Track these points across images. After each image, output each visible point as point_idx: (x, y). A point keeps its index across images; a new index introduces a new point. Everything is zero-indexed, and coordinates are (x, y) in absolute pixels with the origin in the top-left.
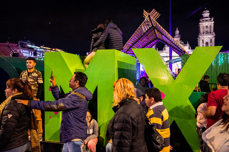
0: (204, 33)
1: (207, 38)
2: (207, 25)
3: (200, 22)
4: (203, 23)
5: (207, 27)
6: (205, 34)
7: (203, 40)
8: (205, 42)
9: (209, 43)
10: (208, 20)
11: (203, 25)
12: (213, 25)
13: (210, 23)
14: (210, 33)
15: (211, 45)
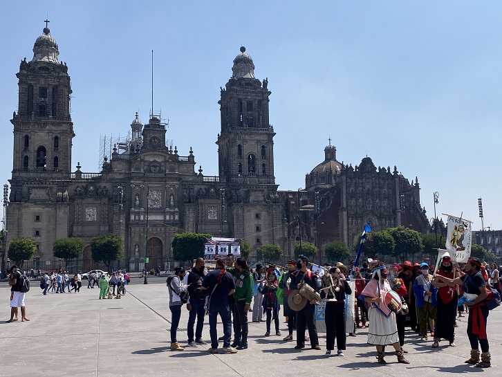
4: (239, 92)
6: (245, 128)
7: (240, 147)
8: (245, 154)
9: (257, 157)
13: (260, 94)
14: (261, 126)
15: (264, 165)
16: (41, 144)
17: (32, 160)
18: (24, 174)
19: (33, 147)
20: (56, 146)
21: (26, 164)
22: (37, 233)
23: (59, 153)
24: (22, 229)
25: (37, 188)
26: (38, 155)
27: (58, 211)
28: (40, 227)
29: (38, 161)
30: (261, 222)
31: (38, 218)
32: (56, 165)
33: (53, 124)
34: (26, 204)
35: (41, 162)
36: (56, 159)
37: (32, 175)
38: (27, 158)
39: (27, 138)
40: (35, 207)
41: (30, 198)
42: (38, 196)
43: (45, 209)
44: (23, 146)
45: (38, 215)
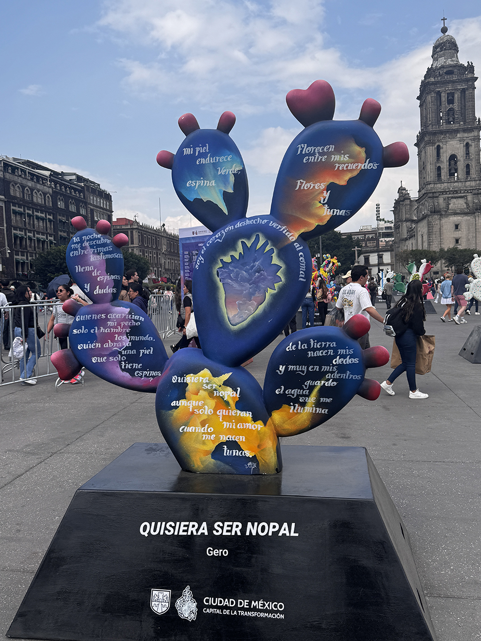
16: (453, 153)
17: (445, 169)
18: (439, 185)
19: (445, 157)
20: (468, 154)
21: (439, 175)
22: (457, 241)
23: (471, 160)
24: (443, 239)
25: (455, 198)
26: (450, 165)
27: (477, 219)
28: (460, 236)
29: (450, 170)
31: (457, 227)
32: (468, 173)
33: (465, 131)
35: (453, 171)
36: (468, 166)
37: (446, 184)
38: (439, 169)
39: (439, 148)
40: (455, 216)
41: (450, 208)
42: (457, 206)
43: (464, 218)
44: (436, 157)
45: (457, 223)
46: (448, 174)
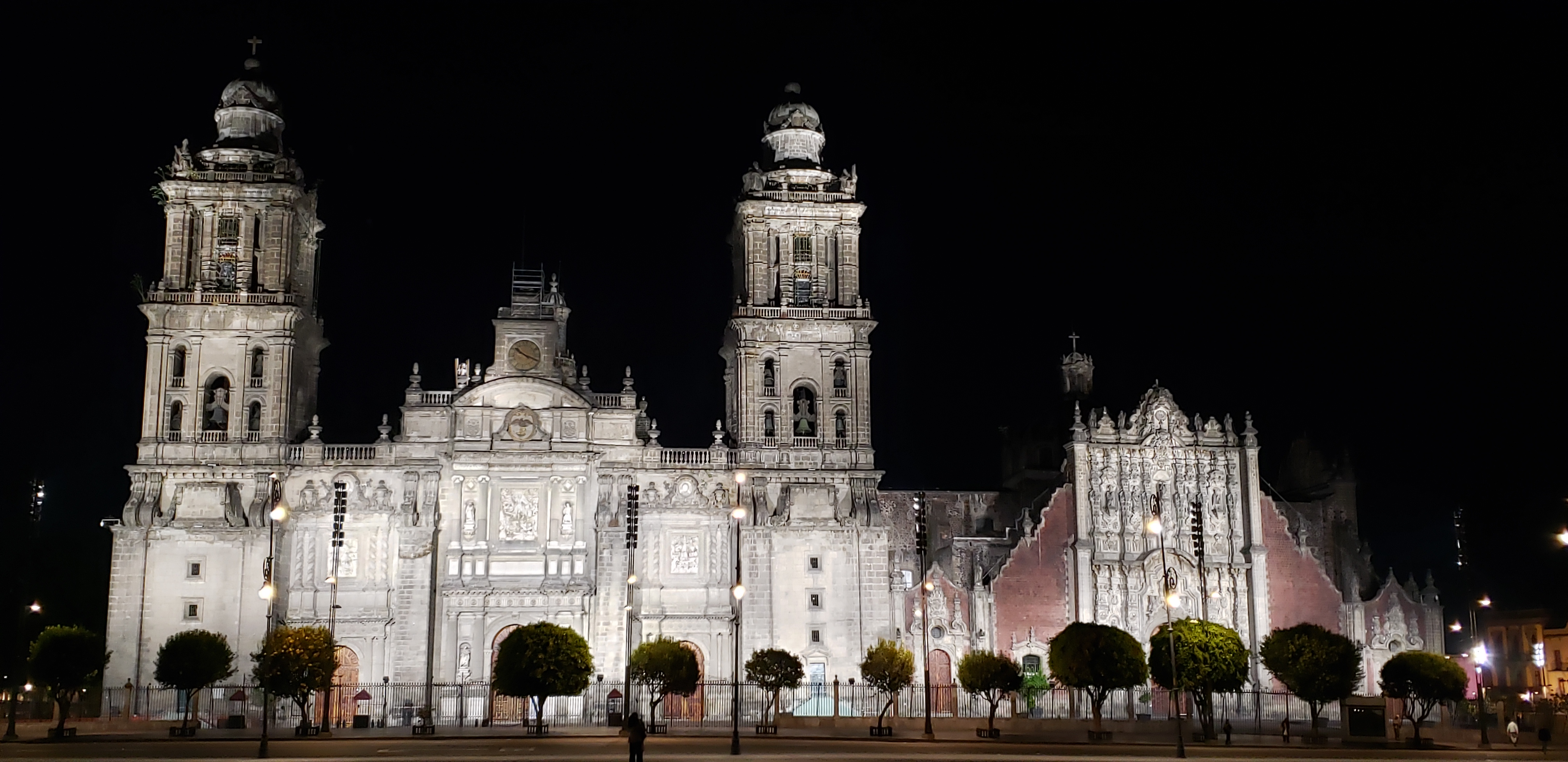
0: (778, 304)
1: (809, 350)
2: (803, 227)
3: (750, 196)
4: (769, 208)
5: (802, 246)
6: (784, 309)
7: (769, 363)
8: (785, 383)
9: (819, 392)
10: (812, 188)
11: (774, 224)
12: (853, 234)
13: (832, 211)
14: (835, 303)
15: (840, 415)
16: (218, 370)
17: (192, 411)
18: (168, 452)
19: (197, 377)
20: (257, 372)
21: (175, 424)
22: (193, 611)
23: (265, 391)
25: (198, 486)
26: (210, 398)
27: (248, 548)
28: (199, 593)
29: (208, 414)
30: (824, 581)
31: (195, 570)
32: (254, 424)
33: (249, 313)
34: (166, 532)
36: (255, 409)
37: (190, 453)
38: (176, 408)
39: (181, 353)
40: (190, 539)
41: (178, 516)
42: (198, 510)
43: (215, 544)
44: (170, 376)
45: (195, 560)
46: (199, 424)
